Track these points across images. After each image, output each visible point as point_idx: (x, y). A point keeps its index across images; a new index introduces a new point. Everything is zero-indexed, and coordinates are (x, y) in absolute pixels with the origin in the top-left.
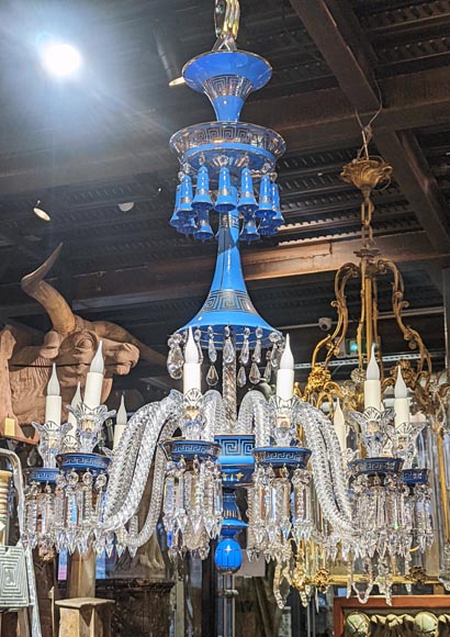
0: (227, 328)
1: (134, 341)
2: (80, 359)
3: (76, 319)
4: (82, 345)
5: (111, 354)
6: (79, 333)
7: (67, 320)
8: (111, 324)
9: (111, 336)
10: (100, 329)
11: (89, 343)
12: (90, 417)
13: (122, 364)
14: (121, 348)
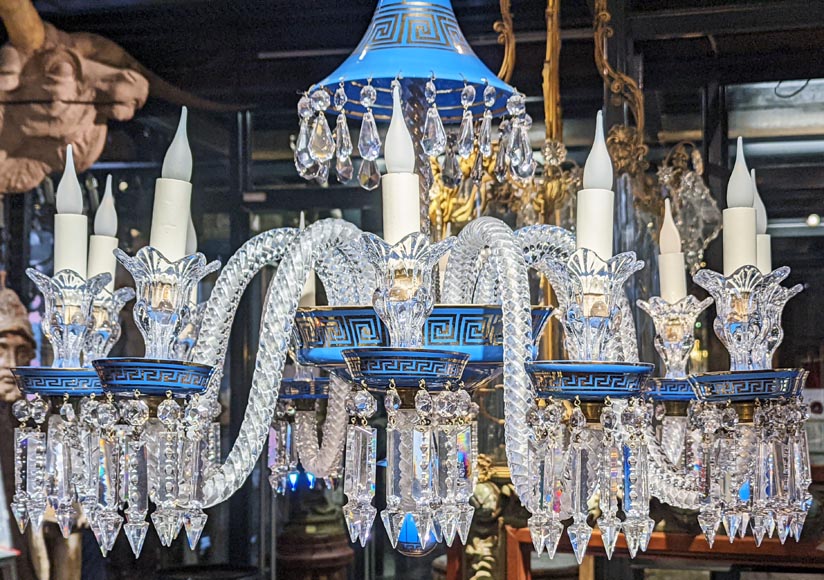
0: (430, 86)
1: (136, 64)
2: (54, 93)
3: (46, 28)
4: (57, 70)
5: (104, 87)
6: (52, 51)
7: (32, 30)
8: (100, 39)
9: (102, 57)
10: (83, 46)
11: (67, 68)
12: (171, 278)
13: (121, 103)
14: (120, 78)
